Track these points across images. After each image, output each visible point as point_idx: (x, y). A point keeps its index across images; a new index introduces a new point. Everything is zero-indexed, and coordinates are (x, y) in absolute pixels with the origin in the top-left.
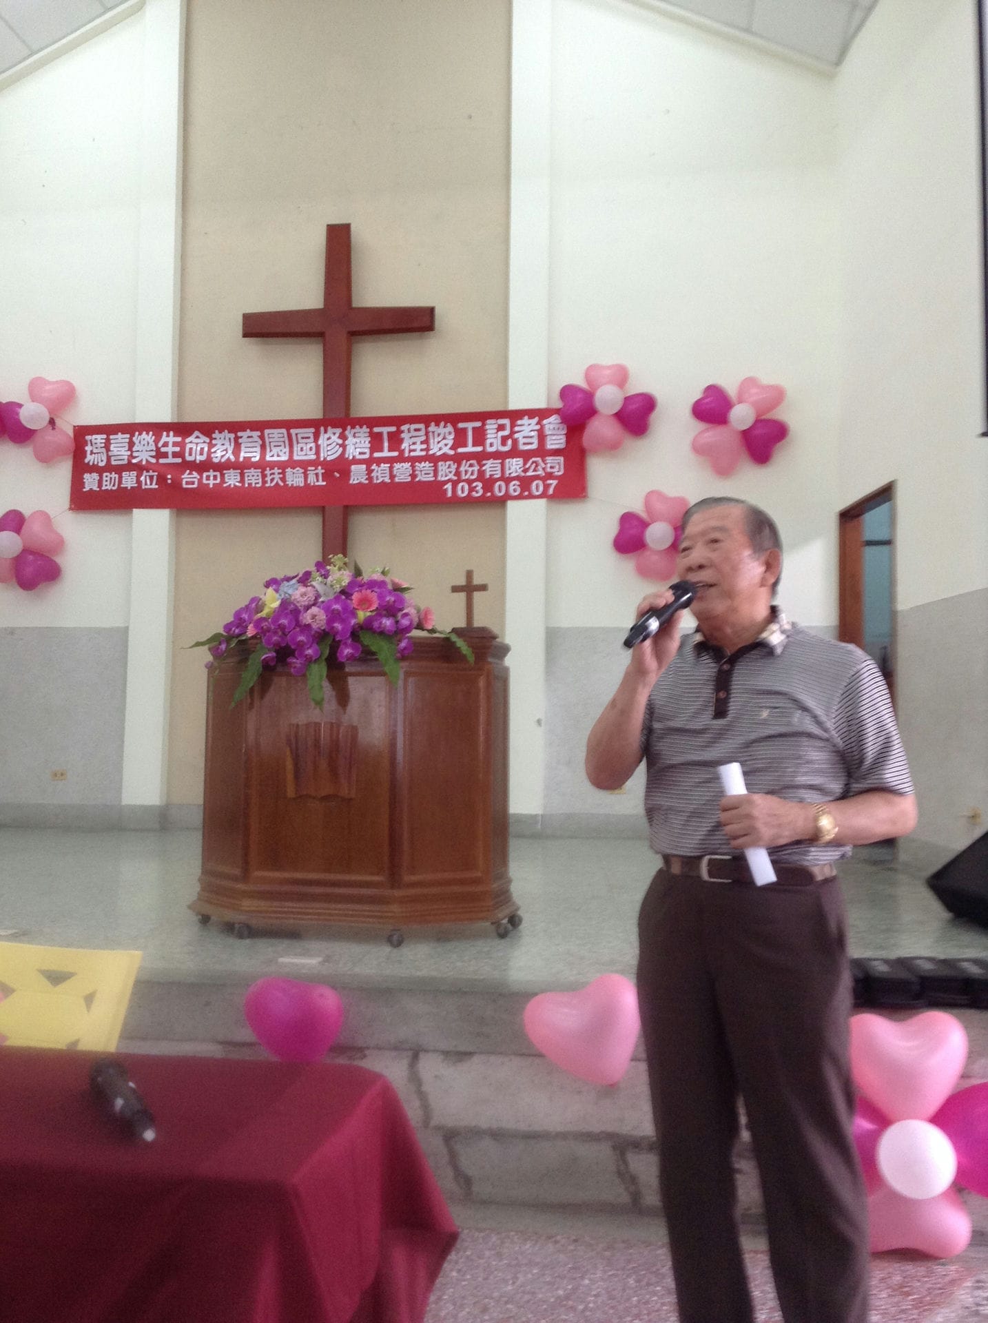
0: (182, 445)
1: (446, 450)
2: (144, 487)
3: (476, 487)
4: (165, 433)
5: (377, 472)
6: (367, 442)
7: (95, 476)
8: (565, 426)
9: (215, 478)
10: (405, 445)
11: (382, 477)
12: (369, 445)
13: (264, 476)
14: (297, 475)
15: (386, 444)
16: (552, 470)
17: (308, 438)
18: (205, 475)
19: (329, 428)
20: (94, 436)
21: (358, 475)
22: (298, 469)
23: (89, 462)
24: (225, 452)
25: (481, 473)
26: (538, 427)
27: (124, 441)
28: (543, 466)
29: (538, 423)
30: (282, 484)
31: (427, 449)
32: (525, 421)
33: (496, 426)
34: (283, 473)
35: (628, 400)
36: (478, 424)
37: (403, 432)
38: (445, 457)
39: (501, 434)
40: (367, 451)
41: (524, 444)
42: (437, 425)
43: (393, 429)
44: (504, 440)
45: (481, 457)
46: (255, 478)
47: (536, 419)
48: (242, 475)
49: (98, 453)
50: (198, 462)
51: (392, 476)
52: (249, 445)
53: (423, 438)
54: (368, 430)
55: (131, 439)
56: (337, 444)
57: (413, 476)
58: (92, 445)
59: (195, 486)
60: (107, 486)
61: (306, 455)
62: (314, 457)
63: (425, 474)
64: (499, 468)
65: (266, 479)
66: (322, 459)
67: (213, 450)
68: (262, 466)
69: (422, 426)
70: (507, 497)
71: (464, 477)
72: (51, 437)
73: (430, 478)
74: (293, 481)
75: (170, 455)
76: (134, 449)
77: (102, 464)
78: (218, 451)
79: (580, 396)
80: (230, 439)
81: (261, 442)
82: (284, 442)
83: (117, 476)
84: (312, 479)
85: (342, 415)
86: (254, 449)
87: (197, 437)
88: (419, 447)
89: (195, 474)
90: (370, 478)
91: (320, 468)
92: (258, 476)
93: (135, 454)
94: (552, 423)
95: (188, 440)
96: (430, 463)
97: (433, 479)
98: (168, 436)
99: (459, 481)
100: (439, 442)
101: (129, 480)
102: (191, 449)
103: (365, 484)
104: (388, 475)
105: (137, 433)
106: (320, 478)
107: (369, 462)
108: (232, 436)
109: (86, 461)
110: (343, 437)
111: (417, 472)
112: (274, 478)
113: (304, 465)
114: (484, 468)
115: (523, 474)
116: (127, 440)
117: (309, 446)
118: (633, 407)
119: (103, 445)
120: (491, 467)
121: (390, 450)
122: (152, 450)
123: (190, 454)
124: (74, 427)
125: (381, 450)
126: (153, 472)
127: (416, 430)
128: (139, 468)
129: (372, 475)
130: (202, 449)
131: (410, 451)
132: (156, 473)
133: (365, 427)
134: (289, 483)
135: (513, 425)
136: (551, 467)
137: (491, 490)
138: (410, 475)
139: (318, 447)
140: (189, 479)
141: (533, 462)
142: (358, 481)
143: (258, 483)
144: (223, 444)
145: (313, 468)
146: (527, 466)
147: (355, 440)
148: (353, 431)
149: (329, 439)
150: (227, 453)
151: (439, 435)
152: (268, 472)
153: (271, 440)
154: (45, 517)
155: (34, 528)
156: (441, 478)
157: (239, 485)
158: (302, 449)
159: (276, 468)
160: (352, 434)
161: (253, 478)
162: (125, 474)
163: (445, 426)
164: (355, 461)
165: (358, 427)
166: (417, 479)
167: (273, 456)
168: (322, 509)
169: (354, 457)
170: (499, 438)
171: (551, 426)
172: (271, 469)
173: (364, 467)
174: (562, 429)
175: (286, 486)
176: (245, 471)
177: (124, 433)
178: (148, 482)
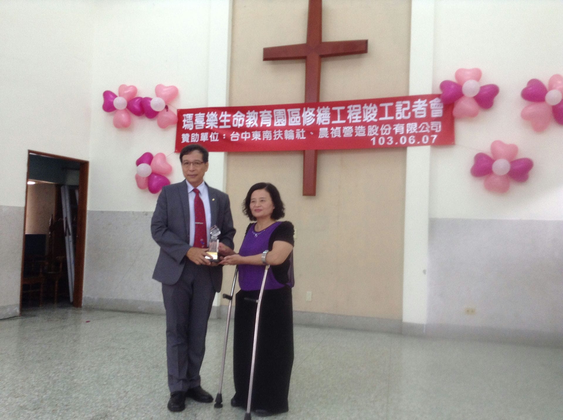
0: (231, 118)
1: (373, 119)
2: (211, 141)
3: (390, 139)
4: (222, 113)
5: (334, 131)
6: (328, 115)
7: (188, 135)
8: (442, 104)
9: (248, 135)
10: (349, 117)
11: (336, 134)
12: (329, 117)
13: (273, 134)
14: (291, 134)
15: (339, 116)
17: (297, 114)
18: (242, 134)
19: (308, 108)
20: (188, 115)
21: (323, 133)
22: (291, 130)
23: (184, 128)
24: (252, 122)
25: (393, 132)
26: (426, 105)
27: (202, 117)
28: (429, 127)
29: (426, 103)
30: (282, 138)
31: (362, 119)
32: (419, 101)
33: (401, 105)
34: (283, 133)
35: (482, 88)
36: (391, 104)
37: (348, 109)
38: (372, 123)
39: (405, 109)
40: (329, 120)
41: (419, 115)
42: (368, 105)
43: (343, 108)
44: (406, 113)
45: (392, 123)
46: (268, 135)
47: (425, 101)
48: (262, 134)
49: (189, 123)
50: (239, 127)
51: (342, 134)
52: (266, 118)
53: (360, 113)
54: (329, 109)
55: (205, 115)
56: (312, 117)
57: (354, 133)
58: (186, 119)
59: (237, 140)
60: (194, 140)
61: (295, 123)
62: (300, 124)
63: (361, 132)
64: (403, 128)
65: (274, 136)
66: (304, 125)
67: (247, 121)
68: (272, 129)
69: (359, 106)
70: (407, 145)
71: (382, 134)
72: (166, 115)
73: (363, 135)
74: (288, 137)
75: (225, 124)
76: (207, 121)
77: (191, 129)
78: (250, 122)
79: (453, 87)
80: (255, 115)
81: (271, 116)
82: (284, 116)
83: (198, 135)
84: (298, 136)
85: (315, 101)
86: (267, 120)
87: (239, 114)
88: (357, 117)
89: (237, 134)
90: (330, 135)
91: (303, 130)
92: (270, 134)
93: (207, 124)
94: (435, 102)
95: (234, 116)
96: (363, 126)
97: (365, 135)
98: (224, 114)
99: (380, 136)
100: (368, 115)
101: (204, 137)
102: (235, 121)
103: (327, 138)
104: (339, 133)
105: (208, 113)
106: (303, 135)
107: (330, 126)
108: (257, 113)
109: (183, 127)
110: (316, 113)
111: (356, 132)
112: (278, 135)
113: (294, 128)
114: (394, 129)
115: (417, 132)
116: (204, 116)
117: (297, 118)
118: (485, 93)
119: (192, 119)
120: (399, 129)
121: (341, 119)
122: (216, 122)
123: (235, 123)
124: (178, 110)
125: (336, 119)
126: (217, 132)
127: (356, 108)
128: (210, 131)
129: (331, 133)
130: (241, 121)
131: (352, 120)
132: (217, 134)
133: (327, 107)
134: (286, 138)
135: (412, 104)
136: (435, 128)
137: (399, 141)
138: (352, 133)
139: (302, 119)
140: (235, 136)
141: (423, 125)
142: (323, 137)
143: (270, 138)
144: (252, 118)
145: (299, 130)
146: (420, 127)
147: (322, 114)
148: (321, 109)
149: (308, 114)
150: (254, 121)
151: (369, 111)
152: (275, 132)
153: (277, 115)
154: (163, 156)
155: (157, 162)
156: (370, 134)
157: (260, 139)
158: (293, 120)
159: (279, 130)
160: (320, 111)
161: (267, 136)
162: (202, 134)
163: (372, 106)
164: (322, 126)
165: (324, 107)
166: (356, 135)
167: (278, 124)
168: (304, 152)
169: (321, 124)
170: (403, 112)
171: (434, 104)
172: (277, 131)
173: (326, 129)
174: (441, 106)
175: (284, 139)
176: (263, 132)
177: (202, 112)
178: (214, 138)
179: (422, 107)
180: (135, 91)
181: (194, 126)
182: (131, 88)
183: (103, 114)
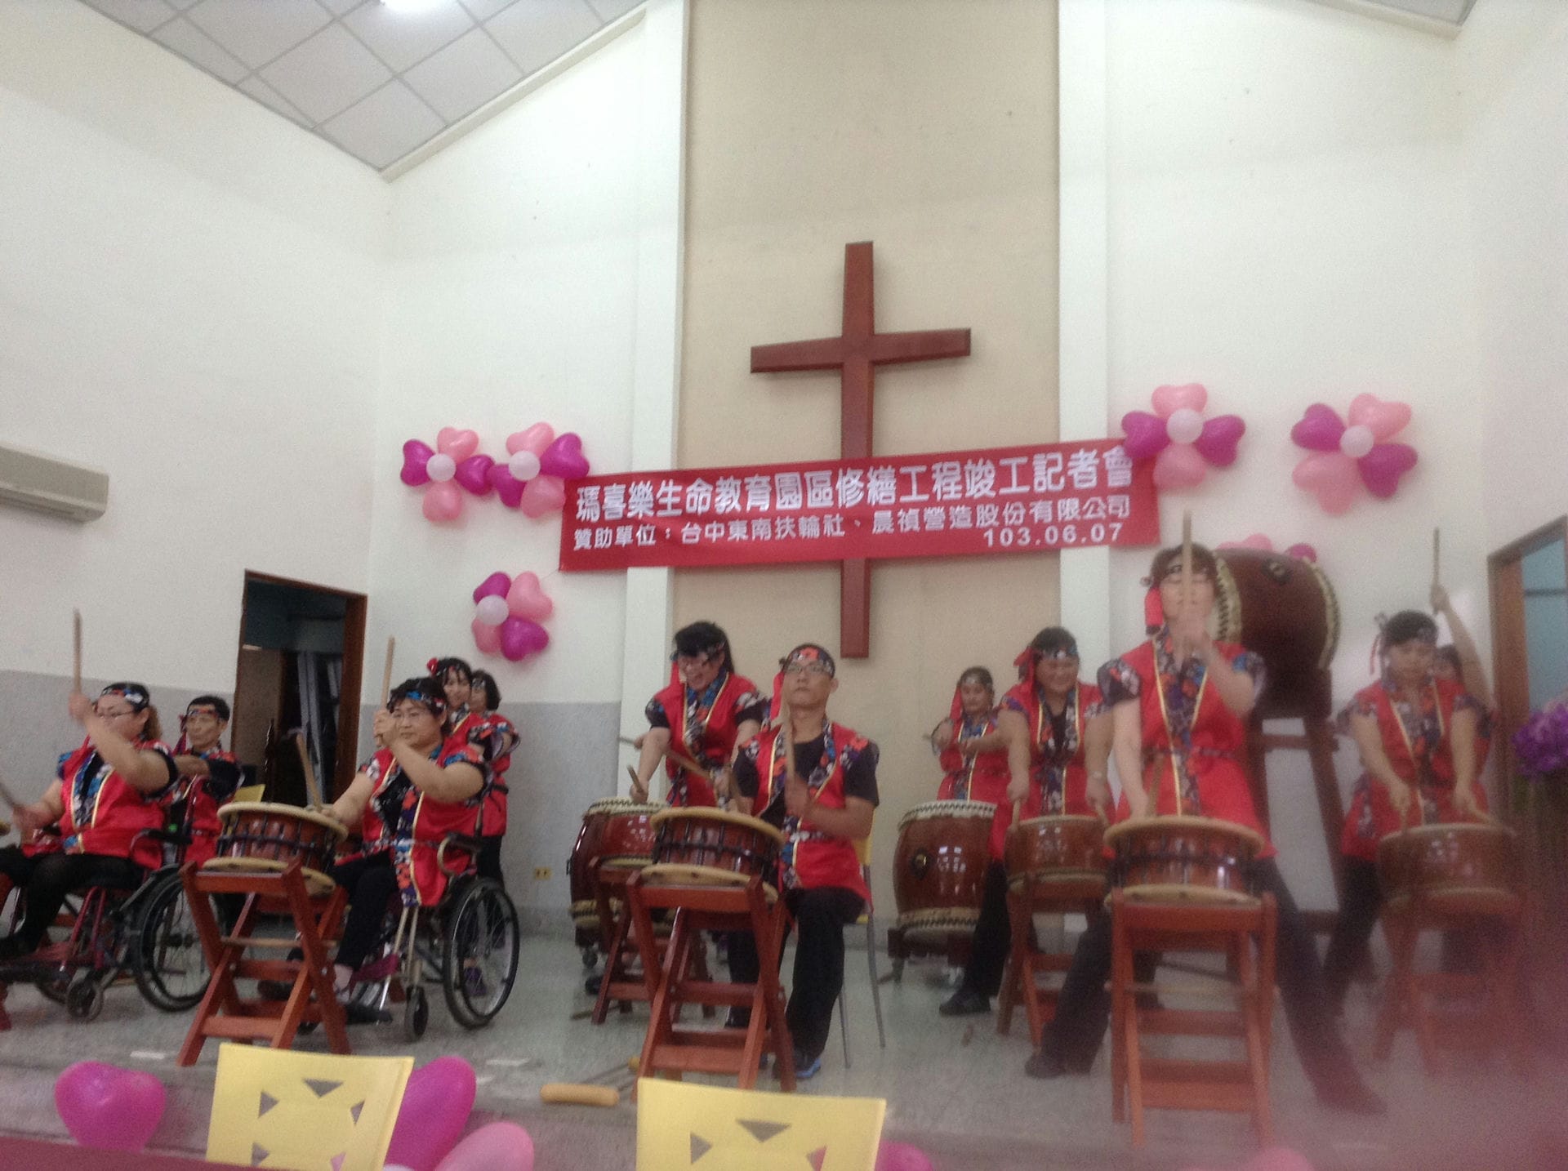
0: (683, 495)
1: (986, 491)
2: (639, 542)
3: (1023, 533)
4: (664, 483)
5: (904, 519)
6: (892, 485)
7: (587, 533)
8: (1129, 460)
9: (719, 530)
10: (937, 487)
11: (910, 524)
12: (894, 489)
13: (774, 527)
14: (813, 525)
15: (914, 487)
16: (1115, 512)
17: (825, 482)
18: (707, 528)
19: (849, 470)
20: (587, 489)
21: (882, 522)
22: (812, 517)
23: (581, 517)
24: (729, 502)
25: (1029, 518)
26: (1097, 461)
27: (619, 493)
28: (1104, 507)
29: (1096, 457)
30: (793, 535)
31: (964, 491)
32: (1081, 454)
33: (1045, 462)
34: (796, 523)
35: (1209, 425)
36: (1024, 460)
37: (935, 471)
38: (984, 500)
39: (1051, 471)
40: (893, 495)
41: (1080, 481)
42: (975, 462)
43: (923, 469)
44: (1055, 479)
45: (1029, 499)
47: (1094, 452)
48: (749, 526)
49: (591, 507)
50: (700, 513)
51: (922, 524)
52: (760, 492)
53: (958, 478)
54: (893, 471)
55: (627, 489)
56: (858, 488)
57: (948, 522)
58: (584, 498)
59: (696, 540)
60: (600, 543)
61: (822, 501)
62: (829, 503)
64: (1050, 510)
65: (776, 530)
66: (840, 505)
67: (717, 499)
68: (773, 515)
69: (957, 465)
70: (1061, 544)
71: (1007, 522)
72: (541, 490)
73: (968, 524)
74: (806, 532)
75: (669, 506)
76: (631, 501)
77: (595, 519)
78: (724, 500)
79: (1148, 424)
80: (736, 487)
81: (769, 489)
83: (610, 532)
84: (828, 529)
85: (863, 454)
86: (762, 498)
87: (699, 485)
89: (696, 527)
90: (896, 526)
91: (838, 516)
92: (767, 526)
93: (631, 507)
94: (1114, 456)
95: (689, 489)
96: (967, 506)
97: (971, 526)
98: (667, 484)
99: (1002, 525)
100: (976, 483)
101: (624, 536)
102: (692, 500)
103: (890, 534)
104: (917, 522)
105: (633, 484)
106: (839, 528)
107: (895, 508)
108: (739, 483)
109: (578, 516)
110: (865, 479)
111: (951, 518)
112: (785, 528)
113: (820, 513)
114: (1031, 511)
115: (1079, 518)
116: (623, 492)
117: (825, 492)
118: (1215, 433)
119: (596, 498)
121: (919, 492)
122: (650, 502)
123: (692, 505)
125: (910, 493)
126: (651, 525)
127: (949, 469)
128: (636, 523)
129: (899, 522)
130: (705, 500)
131: (943, 494)
132: (653, 528)
133: (890, 467)
134: (803, 533)
135: (1066, 460)
136: (1116, 508)
137: (1042, 538)
138: (943, 522)
139: (835, 492)
140: (690, 533)
141: (1091, 503)
142: (882, 531)
143: (767, 535)
144: (728, 493)
145: (830, 516)
146: (1085, 507)
147: (878, 483)
148: (876, 473)
149: (849, 482)
150: (732, 502)
151: (977, 474)
152: (778, 522)
154: (533, 580)
155: (521, 592)
156: (981, 524)
157: (745, 537)
158: (817, 495)
159: (787, 518)
160: (875, 476)
161: (762, 530)
162: (620, 530)
163: (984, 464)
164: (879, 507)
165: (881, 468)
166: (952, 526)
167: (784, 503)
168: (839, 564)
169: (877, 503)
170: (1050, 476)
171: (1114, 460)
172: (781, 519)
173: (889, 513)
174: (1127, 463)
175: (798, 537)
176: (753, 521)
177: (619, 483)
178: (645, 537)
179: (1089, 466)
180: (474, 441)
181: (602, 513)
182: (466, 434)
183: (402, 489)
